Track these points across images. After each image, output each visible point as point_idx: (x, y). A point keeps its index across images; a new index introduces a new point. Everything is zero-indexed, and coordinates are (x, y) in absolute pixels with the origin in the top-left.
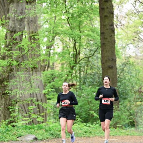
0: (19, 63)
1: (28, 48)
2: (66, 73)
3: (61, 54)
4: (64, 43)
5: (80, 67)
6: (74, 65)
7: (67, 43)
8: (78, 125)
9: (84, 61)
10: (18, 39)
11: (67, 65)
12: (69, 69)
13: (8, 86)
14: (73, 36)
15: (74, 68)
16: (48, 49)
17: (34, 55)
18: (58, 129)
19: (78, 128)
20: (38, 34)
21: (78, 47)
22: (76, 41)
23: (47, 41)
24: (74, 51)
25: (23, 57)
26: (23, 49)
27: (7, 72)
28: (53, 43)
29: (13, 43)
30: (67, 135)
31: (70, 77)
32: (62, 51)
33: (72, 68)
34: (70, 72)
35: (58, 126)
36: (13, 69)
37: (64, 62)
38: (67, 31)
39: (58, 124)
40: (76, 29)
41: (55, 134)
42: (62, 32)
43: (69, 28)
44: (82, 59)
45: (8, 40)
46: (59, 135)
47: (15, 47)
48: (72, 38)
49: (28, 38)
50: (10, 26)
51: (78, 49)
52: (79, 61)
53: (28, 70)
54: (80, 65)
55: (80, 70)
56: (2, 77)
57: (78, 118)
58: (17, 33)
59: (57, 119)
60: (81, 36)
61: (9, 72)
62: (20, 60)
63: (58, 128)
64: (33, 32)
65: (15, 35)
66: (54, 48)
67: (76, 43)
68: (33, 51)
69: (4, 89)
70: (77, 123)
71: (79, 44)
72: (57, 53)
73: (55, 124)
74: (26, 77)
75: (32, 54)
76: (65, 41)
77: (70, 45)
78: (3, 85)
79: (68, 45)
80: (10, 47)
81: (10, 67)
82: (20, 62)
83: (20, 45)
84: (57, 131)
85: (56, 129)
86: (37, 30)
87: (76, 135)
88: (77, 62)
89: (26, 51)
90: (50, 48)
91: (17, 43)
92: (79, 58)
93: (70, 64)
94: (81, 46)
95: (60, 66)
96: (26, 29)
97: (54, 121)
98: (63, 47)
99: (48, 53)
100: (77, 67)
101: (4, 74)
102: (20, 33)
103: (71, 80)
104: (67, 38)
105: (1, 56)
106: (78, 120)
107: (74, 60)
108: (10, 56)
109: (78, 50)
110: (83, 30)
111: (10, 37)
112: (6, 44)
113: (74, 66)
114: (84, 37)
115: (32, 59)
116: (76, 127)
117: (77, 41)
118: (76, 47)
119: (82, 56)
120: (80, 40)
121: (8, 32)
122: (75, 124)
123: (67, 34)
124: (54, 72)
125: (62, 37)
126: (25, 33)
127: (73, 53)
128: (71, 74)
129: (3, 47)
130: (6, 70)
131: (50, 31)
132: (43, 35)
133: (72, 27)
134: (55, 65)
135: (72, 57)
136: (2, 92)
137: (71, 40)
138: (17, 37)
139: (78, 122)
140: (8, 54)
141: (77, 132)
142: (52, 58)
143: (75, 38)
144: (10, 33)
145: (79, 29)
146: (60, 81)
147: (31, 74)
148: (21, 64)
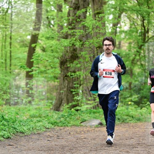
0: (82, 42)
1: (93, 26)
2: (133, 53)
3: (128, 32)
4: (131, 20)
5: (148, 46)
6: (142, 44)
7: (135, 20)
8: (146, 109)
9: (153, 39)
10: (82, 17)
11: (134, 45)
12: (137, 49)
13: (71, 67)
14: (141, 13)
15: (143, 47)
16: (114, 27)
17: (100, 33)
18: (125, 114)
19: (147, 112)
20: (103, 10)
21: (146, 25)
22: (144, 18)
23: (113, 19)
24: (142, 29)
25: (87, 36)
26: (87, 27)
27: (69, 52)
28: (120, 21)
29: (77, 21)
30: (135, 119)
31: (138, 57)
32: (129, 29)
33: (140, 47)
34: (138, 52)
35: (125, 110)
36: (76, 49)
37: (132, 41)
38: (135, 7)
39: (125, 108)
40: (144, 6)
41: (122, 119)
42: (129, 8)
43: (137, 4)
44: (151, 38)
45: (71, 18)
46: (126, 119)
47: (79, 25)
48: (140, 14)
49: (93, 15)
50: (73, 3)
51: (146, 26)
52: (148, 40)
53: (92, 49)
54: (148, 44)
55: (148, 49)
56: (65, 58)
57: (146, 101)
58: (81, 10)
59: (123, 103)
60: (150, 13)
61: (72, 52)
62: (84, 39)
63: (125, 112)
64: (97, 9)
65: (78, 13)
66: (121, 25)
67: (144, 20)
68: (98, 29)
69: (67, 70)
70: (146, 107)
71: (148, 21)
72: (123, 31)
73: (122, 108)
74: (90, 57)
75: (97, 33)
76: (132, 18)
77: (138, 22)
78: (65, 66)
79: (136, 23)
80: (73, 25)
81: (73, 47)
82: (84, 41)
83: (83, 23)
84: (124, 115)
85: (122, 113)
86: (102, 7)
87: (145, 120)
88: (146, 41)
89: (90, 30)
90: (116, 26)
91: (81, 21)
92: (148, 37)
93: (138, 43)
94: (150, 23)
95: (127, 45)
96: (90, 6)
97: (121, 105)
98: (131, 24)
99: (114, 31)
100: (145, 46)
101: (67, 54)
102: (84, 10)
103: (139, 61)
104: (134, 15)
105: (64, 34)
106: (146, 103)
107: (142, 39)
108: (73, 35)
109: (146, 28)
110: (152, 6)
111: (74, 14)
112: (69, 22)
113: (142, 46)
114: (152, 13)
115: (97, 38)
116: (144, 111)
117: (146, 18)
118: (145, 24)
119: (150, 35)
120: (149, 17)
121: (71, 9)
122: (143, 108)
123: (134, 11)
124: (121, 51)
125: (129, 13)
126: (89, 10)
127: (141, 31)
128: (138, 53)
129: (66, 25)
130: (68, 50)
131: (117, 7)
132: (109, 12)
133: (139, 3)
134: (122, 44)
135: (139, 36)
136: (64, 74)
137: (139, 17)
138: (80, 15)
139: (147, 105)
140: (71, 33)
141: (146, 116)
142: (118, 36)
143: (143, 15)
144: (73, 10)
145: (148, 5)
146: (127, 61)
147: (96, 54)
148: (85, 43)
